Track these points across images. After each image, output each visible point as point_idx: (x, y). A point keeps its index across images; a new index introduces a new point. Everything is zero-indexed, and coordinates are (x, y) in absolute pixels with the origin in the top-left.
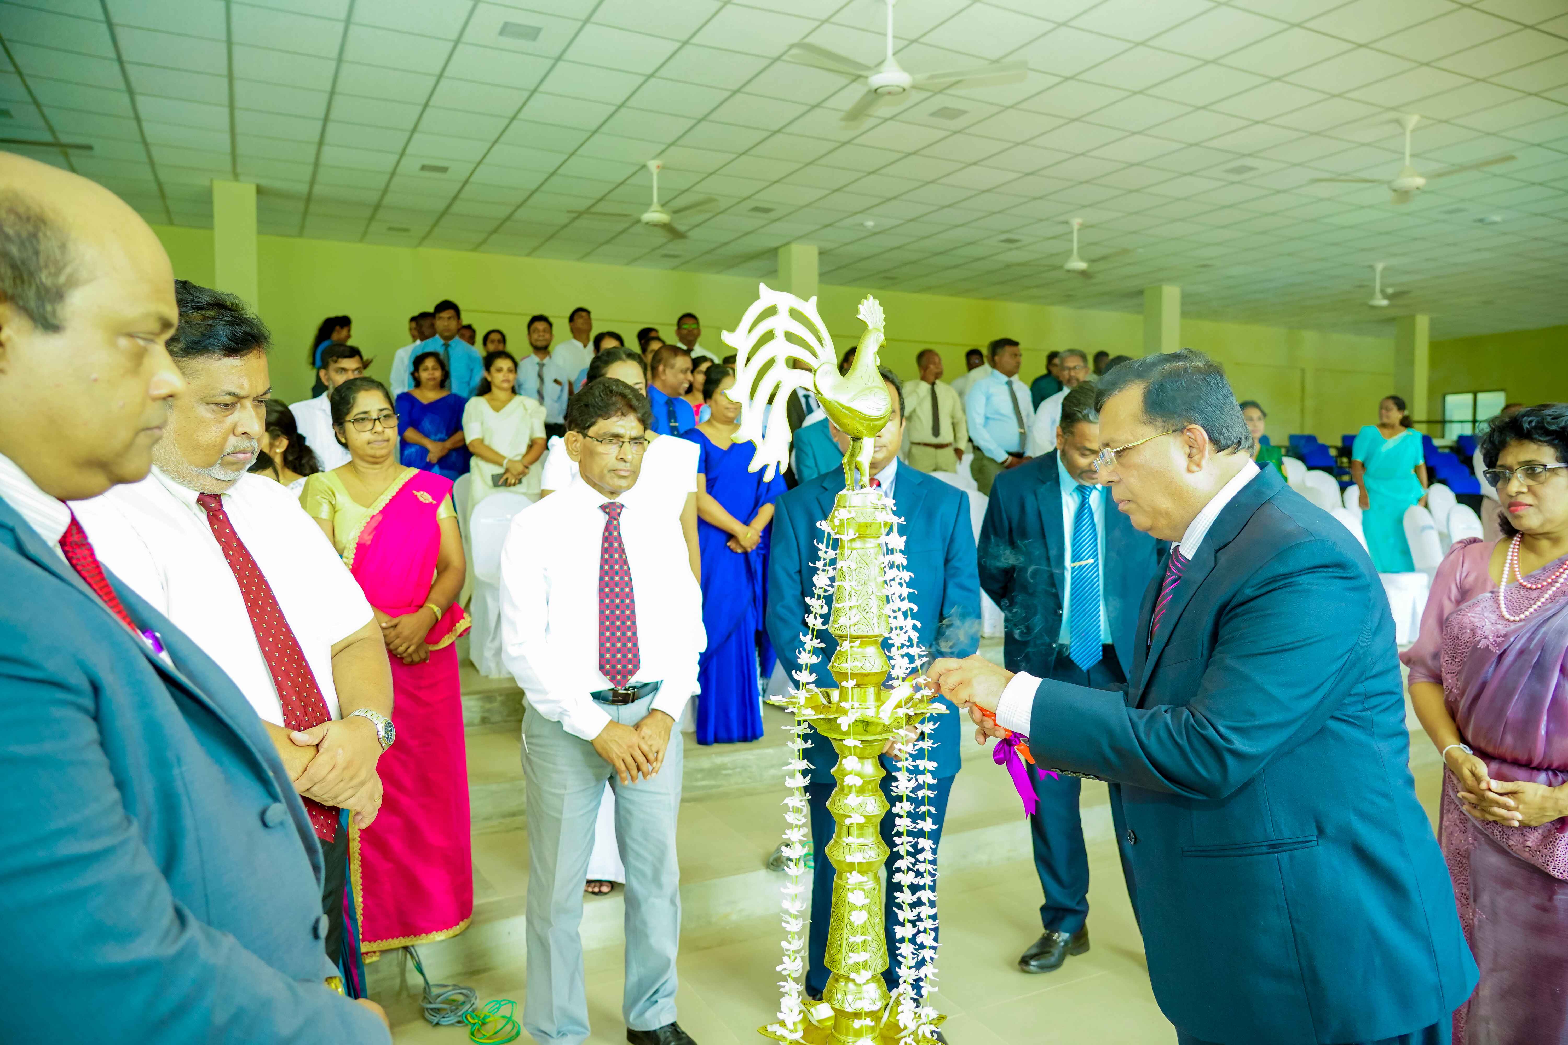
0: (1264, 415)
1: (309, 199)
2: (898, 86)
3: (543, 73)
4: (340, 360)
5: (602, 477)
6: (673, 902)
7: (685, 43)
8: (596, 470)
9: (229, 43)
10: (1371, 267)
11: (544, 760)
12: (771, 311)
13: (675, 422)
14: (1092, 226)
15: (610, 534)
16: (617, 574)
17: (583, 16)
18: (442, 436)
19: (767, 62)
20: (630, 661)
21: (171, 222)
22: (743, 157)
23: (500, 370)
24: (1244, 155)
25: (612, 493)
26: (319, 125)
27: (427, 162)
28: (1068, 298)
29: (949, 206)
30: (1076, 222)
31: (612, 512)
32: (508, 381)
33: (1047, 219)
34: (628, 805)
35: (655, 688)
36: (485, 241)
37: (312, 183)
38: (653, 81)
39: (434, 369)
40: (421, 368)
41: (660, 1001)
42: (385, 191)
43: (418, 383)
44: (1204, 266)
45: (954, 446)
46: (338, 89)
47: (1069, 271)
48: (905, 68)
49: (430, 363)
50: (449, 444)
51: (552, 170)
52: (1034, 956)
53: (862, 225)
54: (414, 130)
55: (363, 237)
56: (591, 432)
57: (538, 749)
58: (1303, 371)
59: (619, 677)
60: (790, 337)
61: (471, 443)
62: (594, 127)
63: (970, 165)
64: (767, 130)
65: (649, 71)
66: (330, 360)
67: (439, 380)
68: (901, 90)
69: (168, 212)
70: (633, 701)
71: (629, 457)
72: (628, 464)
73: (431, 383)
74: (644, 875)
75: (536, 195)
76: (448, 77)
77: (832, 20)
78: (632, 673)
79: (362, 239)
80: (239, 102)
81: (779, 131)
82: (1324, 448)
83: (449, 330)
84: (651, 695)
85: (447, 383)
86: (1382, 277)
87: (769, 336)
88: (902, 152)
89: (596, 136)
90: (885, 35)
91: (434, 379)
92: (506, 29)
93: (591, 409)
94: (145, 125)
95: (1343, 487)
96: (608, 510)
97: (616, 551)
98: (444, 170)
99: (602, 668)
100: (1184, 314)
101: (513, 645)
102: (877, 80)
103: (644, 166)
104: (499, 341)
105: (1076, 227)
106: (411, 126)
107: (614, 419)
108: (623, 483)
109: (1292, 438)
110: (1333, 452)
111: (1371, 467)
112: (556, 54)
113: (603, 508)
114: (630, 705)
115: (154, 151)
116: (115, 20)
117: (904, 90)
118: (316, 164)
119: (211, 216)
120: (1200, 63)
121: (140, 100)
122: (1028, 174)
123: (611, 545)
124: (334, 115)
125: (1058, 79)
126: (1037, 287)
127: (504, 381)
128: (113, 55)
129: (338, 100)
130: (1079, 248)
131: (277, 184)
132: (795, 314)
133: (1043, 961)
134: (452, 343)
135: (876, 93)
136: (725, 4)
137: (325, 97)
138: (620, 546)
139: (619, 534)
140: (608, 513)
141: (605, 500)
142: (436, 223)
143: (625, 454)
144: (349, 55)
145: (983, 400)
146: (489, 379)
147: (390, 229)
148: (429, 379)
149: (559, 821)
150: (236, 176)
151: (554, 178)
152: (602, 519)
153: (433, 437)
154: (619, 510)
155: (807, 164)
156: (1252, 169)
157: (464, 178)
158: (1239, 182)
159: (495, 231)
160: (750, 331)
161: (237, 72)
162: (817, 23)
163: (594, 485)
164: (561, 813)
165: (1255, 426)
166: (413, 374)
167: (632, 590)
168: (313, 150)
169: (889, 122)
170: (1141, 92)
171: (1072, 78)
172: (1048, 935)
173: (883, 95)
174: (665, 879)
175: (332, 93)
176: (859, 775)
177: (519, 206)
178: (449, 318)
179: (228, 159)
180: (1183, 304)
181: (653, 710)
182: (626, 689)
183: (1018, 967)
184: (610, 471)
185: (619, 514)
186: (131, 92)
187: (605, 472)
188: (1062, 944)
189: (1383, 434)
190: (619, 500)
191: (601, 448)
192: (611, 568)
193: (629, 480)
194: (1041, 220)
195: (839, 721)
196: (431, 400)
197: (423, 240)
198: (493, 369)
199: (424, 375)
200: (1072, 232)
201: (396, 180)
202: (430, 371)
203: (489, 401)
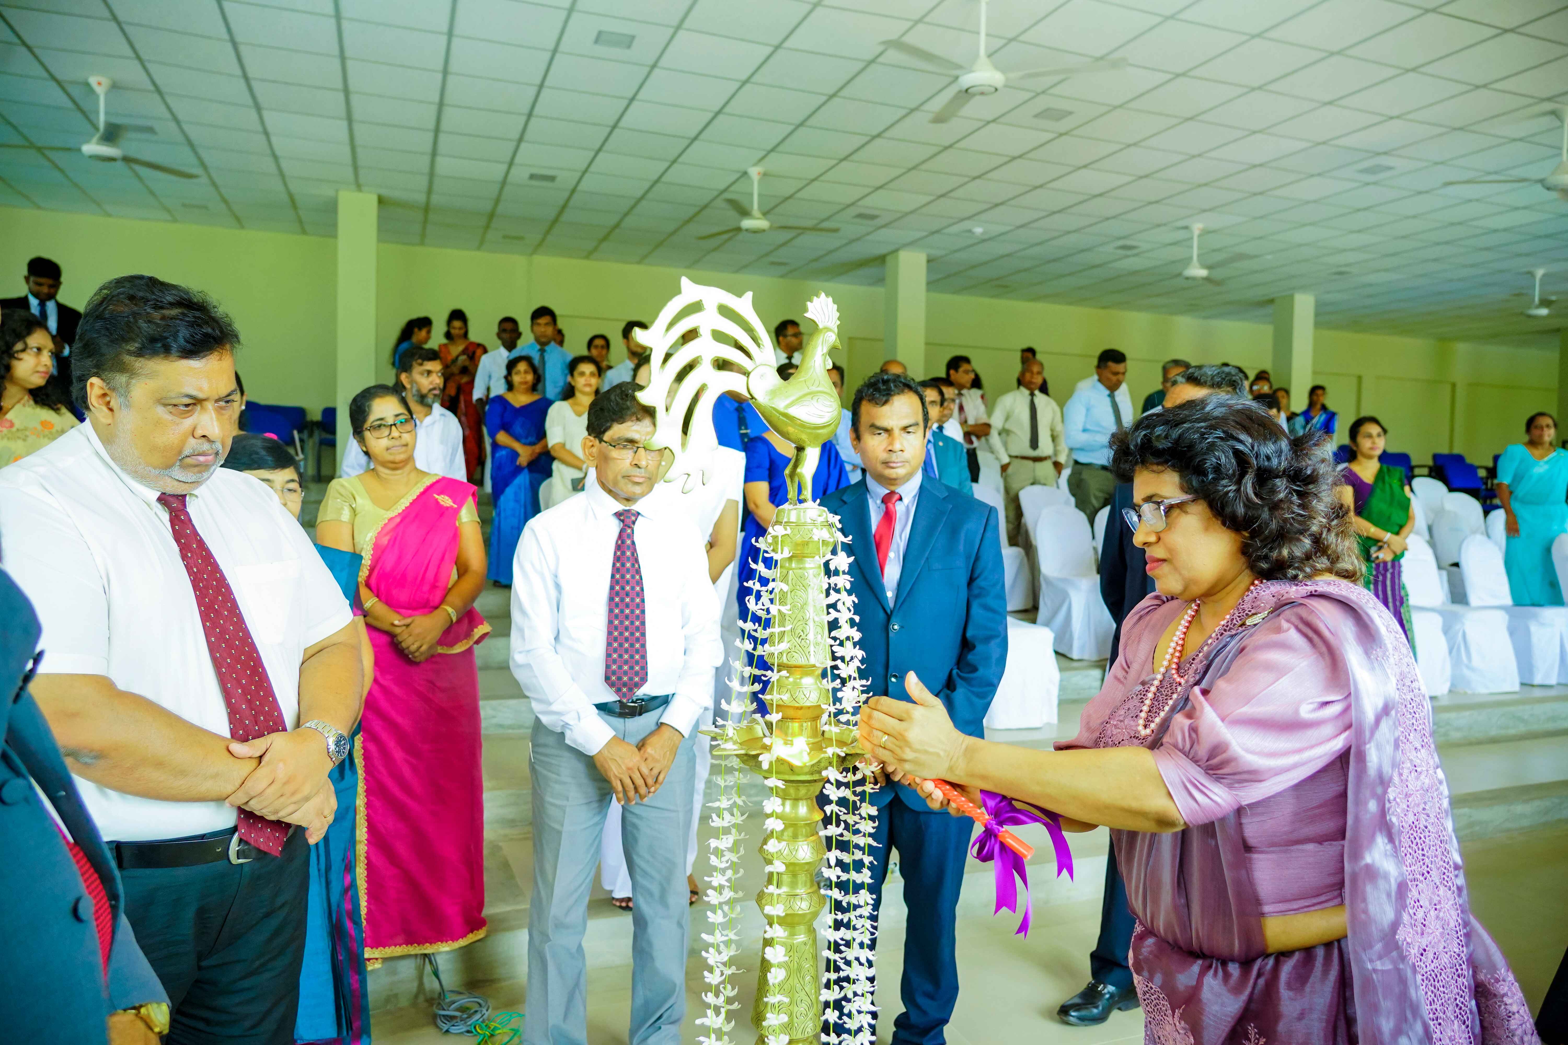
0: (1385, 431)
1: (427, 208)
2: (990, 86)
3: (641, 81)
4: (425, 363)
5: (616, 483)
6: (680, 925)
7: (777, 48)
8: (611, 476)
9: (343, 58)
10: (1532, 274)
11: (550, 771)
12: (696, 307)
13: (746, 428)
14: (1214, 232)
15: (623, 542)
16: (628, 582)
17: (675, 23)
18: (530, 439)
19: (861, 65)
20: (637, 674)
21: (304, 232)
22: (844, 163)
23: (582, 374)
24: (1378, 154)
25: (628, 500)
26: (430, 136)
27: (535, 171)
28: (1192, 308)
29: (1059, 212)
30: (1197, 227)
31: (627, 520)
32: (590, 385)
33: (1165, 225)
34: (635, 820)
35: (665, 701)
36: (595, 249)
37: (430, 191)
38: (748, 86)
39: (526, 372)
40: (514, 371)
41: (663, 1027)
42: (497, 201)
43: (510, 386)
44: (1341, 273)
45: (1054, 459)
46: (447, 100)
47: (1187, 278)
48: (997, 67)
49: (522, 366)
50: (538, 448)
51: (655, 177)
52: (1076, 1007)
53: (970, 231)
54: (520, 140)
55: (480, 245)
56: (607, 436)
57: (542, 758)
58: (1454, 386)
59: (625, 690)
60: (719, 336)
61: (552, 447)
62: (693, 134)
63: (1079, 168)
64: (866, 135)
65: (744, 77)
66: (414, 363)
67: (530, 383)
68: (993, 90)
69: (300, 222)
70: (640, 714)
71: (643, 463)
72: (643, 470)
73: (524, 387)
74: (651, 894)
75: (644, 203)
76: (550, 87)
77: (927, 19)
78: (638, 685)
79: (479, 248)
80: (357, 115)
81: (879, 135)
82: (1473, 469)
83: (545, 336)
84: (661, 708)
85: (540, 386)
86: (1542, 284)
87: (690, 336)
88: (1007, 156)
89: (696, 143)
90: (978, 33)
91: (526, 383)
92: (600, 38)
93: (606, 414)
94: (274, 140)
95: (1486, 513)
96: (622, 518)
97: (628, 559)
98: (552, 179)
99: (607, 679)
100: (1318, 325)
101: (520, 652)
102: (967, 80)
103: (745, 173)
104: (602, 347)
105: (1196, 233)
106: (517, 136)
107: (629, 424)
108: (637, 490)
109: (1436, 457)
110: (1482, 473)
111: (1521, 491)
112: (651, 62)
113: (618, 515)
114: (637, 718)
115: (284, 164)
116: (239, 39)
117: (996, 90)
118: (432, 174)
119: (335, 225)
120: (1324, 54)
121: (266, 114)
122: (1141, 177)
123: (623, 553)
124: (444, 126)
125: (1169, 76)
126: (1159, 295)
127: (586, 385)
128: (238, 72)
129: (448, 112)
130: (1199, 256)
131: (396, 194)
132: (725, 311)
133: (1084, 1013)
134: (547, 348)
135: (967, 93)
136: (815, 6)
137: (433, 109)
138: (633, 554)
139: (633, 543)
140: (623, 521)
141: (619, 507)
142: (548, 232)
143: (639, 460)
144: (454, 67)
145: (1083, 411)
146: (573, 384)
147: (505, 237)
148: (521, 383)
149: (559, 833)
150: (359, 187)
151: (659, 185)
152: (614, 527)
153: (523, 441)
154: (633, 518)
155: (910, 170)
156: (1390, 168)
157: (571, 187)
158: (1375, 183)
159: (605, 238)
160: (668, 329)
161: (352, 87)
162: (909, 24)
163: (610, 492)
164: (562, 825)
165: (1374, 443)
166: (506, 378)
167: (643, 601)
168: (427, 159)
169: (992, 125)
170: (1260, 88)
171: (1183, 74)
172: (1093, 985)
173: (974, 95)
174: (672, 900)
175: (441, 104)
176: (779, 817)
177: (626, 215)
178: (547, 324)
179: (350, 170)
180: (1317, 314)
181: (662, 723)
182: (633, 702)
183: (1057, 1017)
184: (624, 477)
185: (634, 523)
186: (258, 108)
187: (619, 478)
188: (1107, 996)
189: (1533, 455)
190: (636, 507)
191: (614, 453)
192: (623, 577)
193: (645, 485)
194: (1159, 226)
195: (761, 758)
196: (523, 404)
197: (538, 248)
198: (576, 373)
199: (516, 379)
200: (1192, 238)
201: (507, 189)
202: (523, 375)
203: (572, 406)
